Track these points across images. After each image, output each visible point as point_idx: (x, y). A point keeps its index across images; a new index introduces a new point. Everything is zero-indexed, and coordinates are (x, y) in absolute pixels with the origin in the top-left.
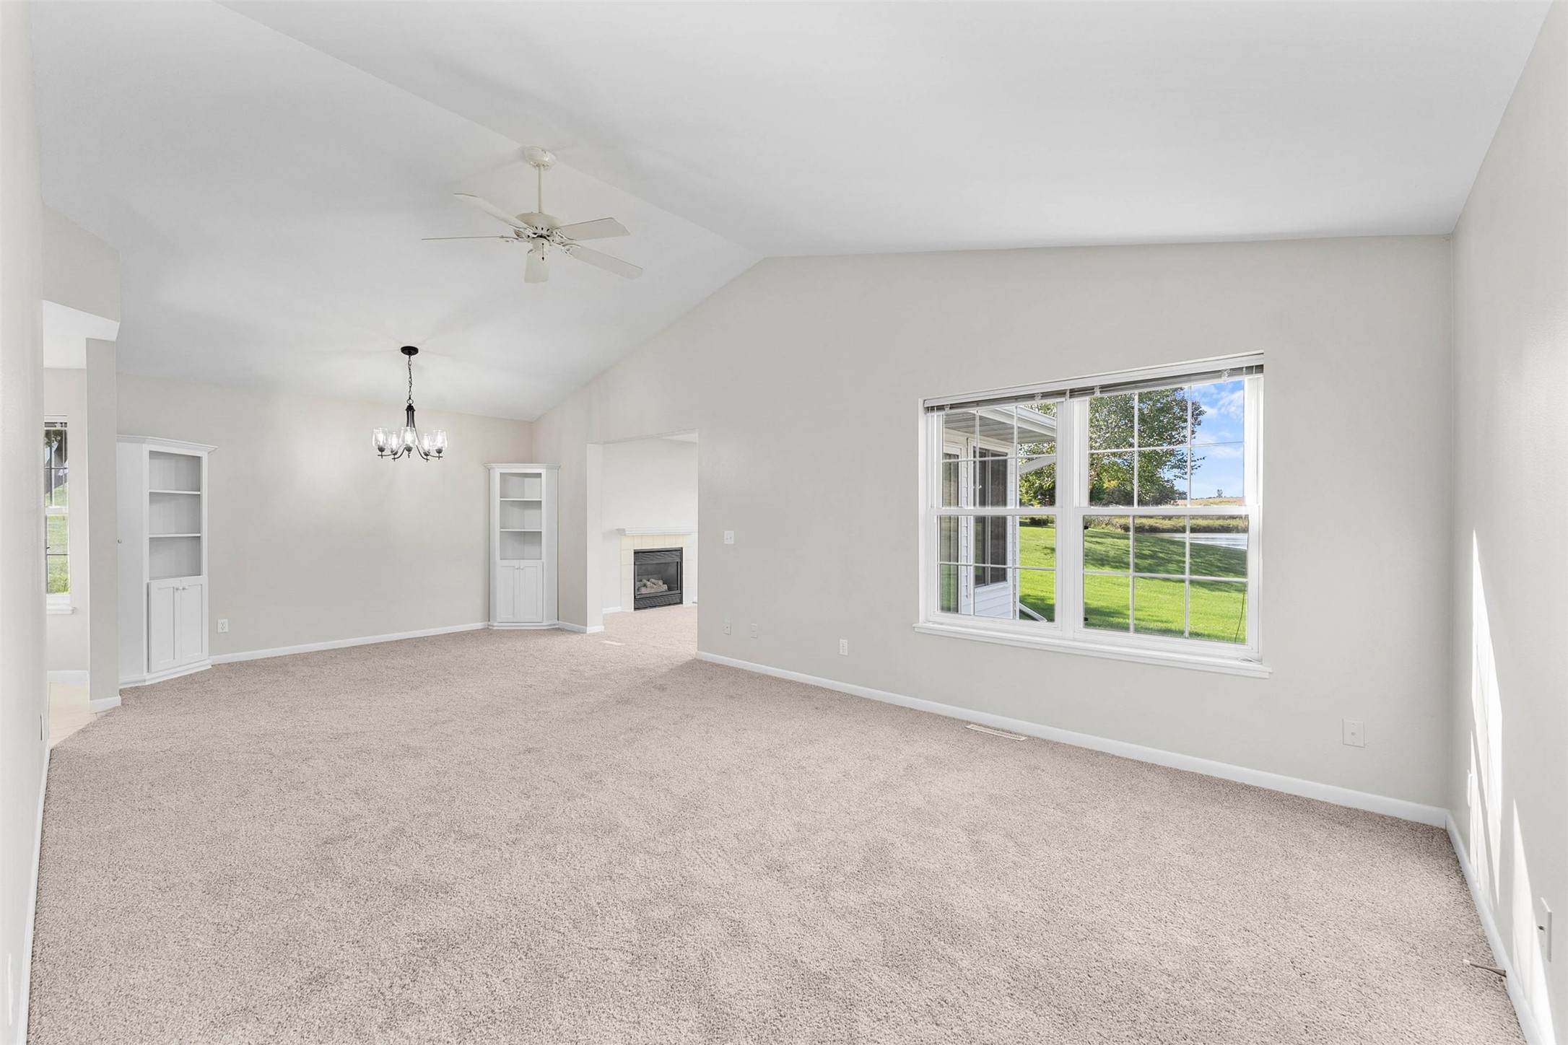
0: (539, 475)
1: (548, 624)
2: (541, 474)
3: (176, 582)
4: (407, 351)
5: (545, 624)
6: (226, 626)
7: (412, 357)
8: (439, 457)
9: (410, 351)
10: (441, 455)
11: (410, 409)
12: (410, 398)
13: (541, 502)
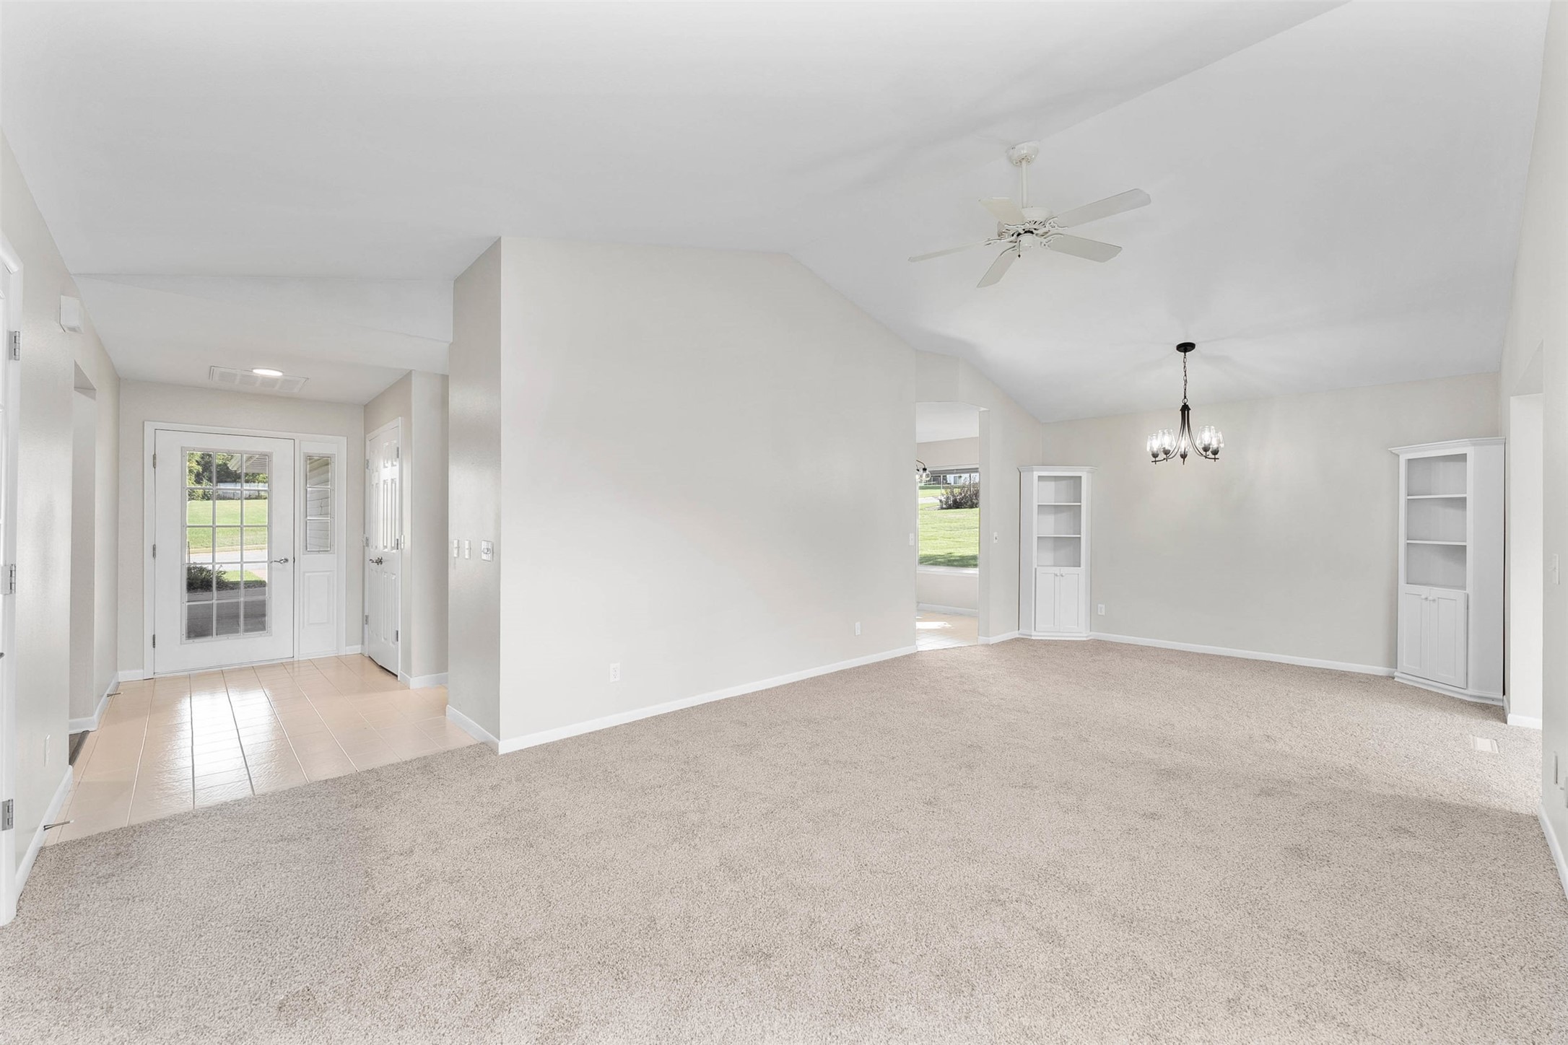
0: (1463, 458)
1: (1476, 694)
2: (1465, 455)
3: (1057, 570)
4: (1182, 348)
5: (1471, 693)
6: (1103, 610)
7: (1187, 353)
8: (1215, 459)
9: (1186, 347)
10: (1217, 456)
11: (1185, 409)
12: (1185, 397)
13: (1465, 499)
